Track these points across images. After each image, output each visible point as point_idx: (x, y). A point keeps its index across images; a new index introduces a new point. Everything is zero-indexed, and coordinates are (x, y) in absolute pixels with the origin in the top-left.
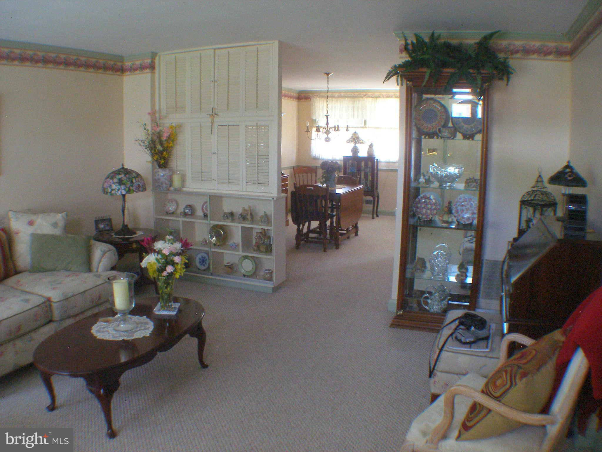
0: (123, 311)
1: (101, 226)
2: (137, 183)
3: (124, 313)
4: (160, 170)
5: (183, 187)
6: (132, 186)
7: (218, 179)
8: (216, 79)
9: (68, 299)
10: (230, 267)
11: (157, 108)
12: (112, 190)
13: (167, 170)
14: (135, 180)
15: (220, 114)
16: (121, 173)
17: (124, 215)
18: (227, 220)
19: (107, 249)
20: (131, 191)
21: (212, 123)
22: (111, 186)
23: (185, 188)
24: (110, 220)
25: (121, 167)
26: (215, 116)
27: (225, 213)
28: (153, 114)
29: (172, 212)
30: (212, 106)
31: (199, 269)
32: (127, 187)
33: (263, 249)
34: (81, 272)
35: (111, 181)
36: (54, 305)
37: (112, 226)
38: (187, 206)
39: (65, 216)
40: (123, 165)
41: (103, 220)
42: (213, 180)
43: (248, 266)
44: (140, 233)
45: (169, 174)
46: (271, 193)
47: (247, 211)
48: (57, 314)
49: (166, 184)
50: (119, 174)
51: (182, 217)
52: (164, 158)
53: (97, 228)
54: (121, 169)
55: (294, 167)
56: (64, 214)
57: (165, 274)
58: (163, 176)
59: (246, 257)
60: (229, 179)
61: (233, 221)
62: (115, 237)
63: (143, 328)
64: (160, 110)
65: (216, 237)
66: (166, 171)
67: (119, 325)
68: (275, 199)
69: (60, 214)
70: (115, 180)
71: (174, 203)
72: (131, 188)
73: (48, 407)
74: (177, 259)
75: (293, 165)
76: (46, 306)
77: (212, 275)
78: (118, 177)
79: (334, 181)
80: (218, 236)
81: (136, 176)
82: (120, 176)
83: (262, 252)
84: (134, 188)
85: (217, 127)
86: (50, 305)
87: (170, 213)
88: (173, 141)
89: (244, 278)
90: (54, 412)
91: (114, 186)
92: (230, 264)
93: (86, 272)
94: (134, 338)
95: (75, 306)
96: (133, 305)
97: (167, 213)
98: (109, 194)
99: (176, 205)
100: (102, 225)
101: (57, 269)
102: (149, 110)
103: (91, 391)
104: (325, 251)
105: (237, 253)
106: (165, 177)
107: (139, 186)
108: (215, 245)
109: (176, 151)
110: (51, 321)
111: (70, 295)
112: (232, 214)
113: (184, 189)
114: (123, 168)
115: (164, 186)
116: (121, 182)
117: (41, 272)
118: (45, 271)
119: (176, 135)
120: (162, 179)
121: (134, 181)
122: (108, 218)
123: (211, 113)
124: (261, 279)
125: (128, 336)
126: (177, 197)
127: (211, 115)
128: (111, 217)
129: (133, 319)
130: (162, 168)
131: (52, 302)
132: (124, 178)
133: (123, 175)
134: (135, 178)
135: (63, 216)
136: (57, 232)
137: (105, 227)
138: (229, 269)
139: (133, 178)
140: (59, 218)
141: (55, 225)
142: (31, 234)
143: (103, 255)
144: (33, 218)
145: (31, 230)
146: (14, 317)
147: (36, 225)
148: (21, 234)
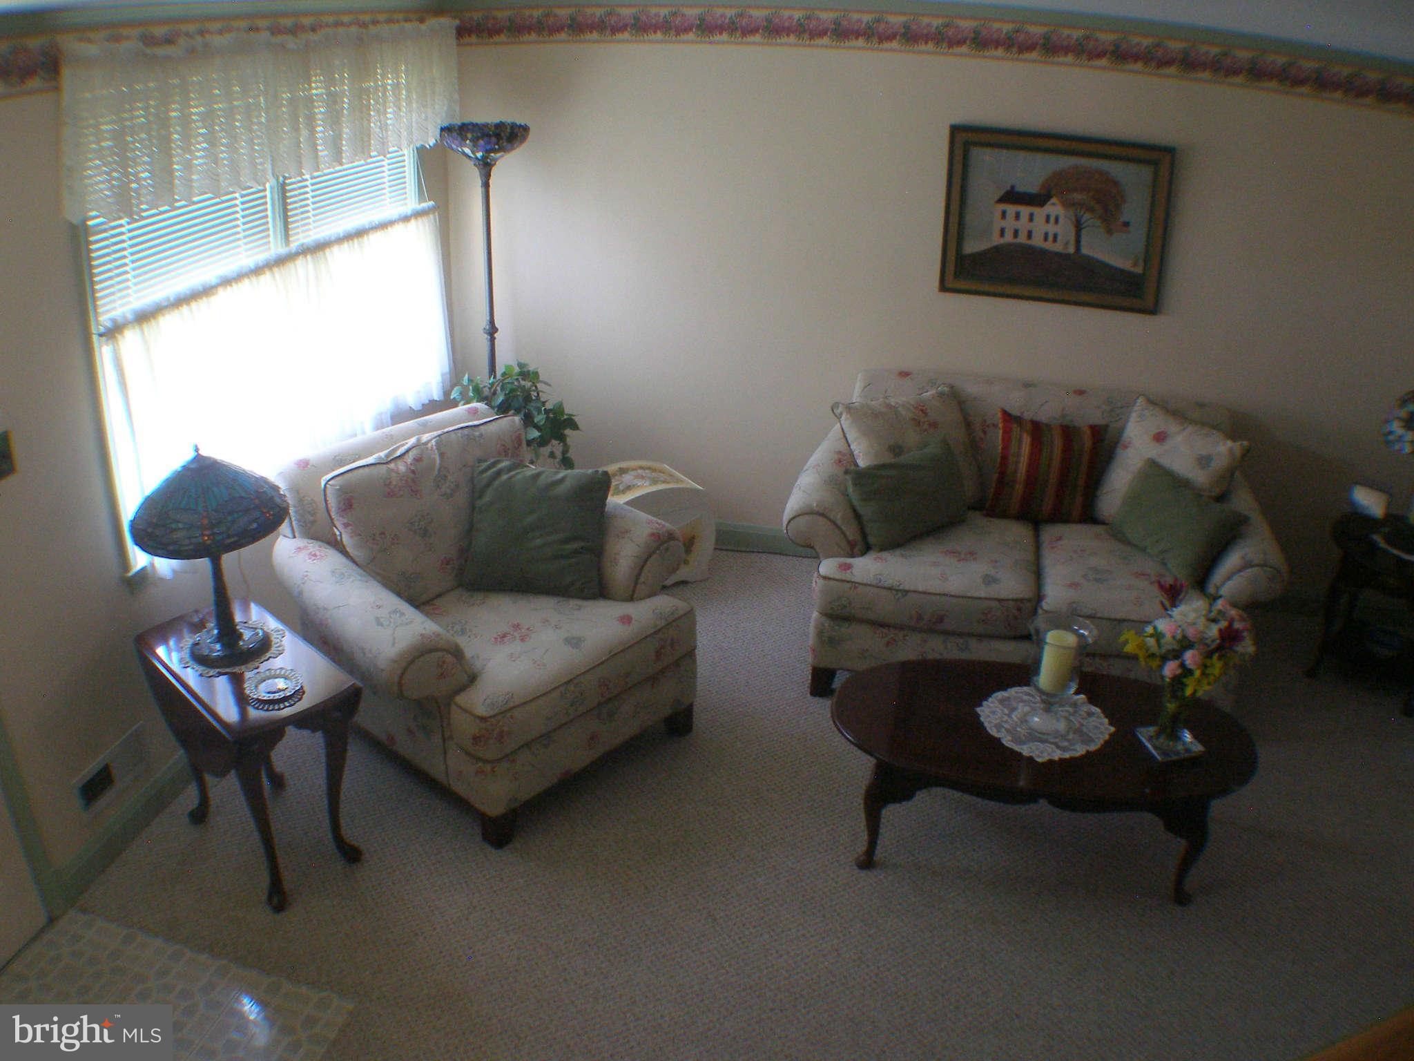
39: (1238, 453)
56: (1239, 447)
69: (1231, 444)
86: (1030, 613)
110: (1027, 638)
131: (1042, 607)
135: (1232, 450)
136: (1200, 477)
140: (1223, 449)
141: (1204, 461)
142: (1149, 459)
143: (1241, 570)
144: (1172, 427)
145: (1152, 451)
146: (934, 598)
147: (1168, 445)
148: (1130, 452)
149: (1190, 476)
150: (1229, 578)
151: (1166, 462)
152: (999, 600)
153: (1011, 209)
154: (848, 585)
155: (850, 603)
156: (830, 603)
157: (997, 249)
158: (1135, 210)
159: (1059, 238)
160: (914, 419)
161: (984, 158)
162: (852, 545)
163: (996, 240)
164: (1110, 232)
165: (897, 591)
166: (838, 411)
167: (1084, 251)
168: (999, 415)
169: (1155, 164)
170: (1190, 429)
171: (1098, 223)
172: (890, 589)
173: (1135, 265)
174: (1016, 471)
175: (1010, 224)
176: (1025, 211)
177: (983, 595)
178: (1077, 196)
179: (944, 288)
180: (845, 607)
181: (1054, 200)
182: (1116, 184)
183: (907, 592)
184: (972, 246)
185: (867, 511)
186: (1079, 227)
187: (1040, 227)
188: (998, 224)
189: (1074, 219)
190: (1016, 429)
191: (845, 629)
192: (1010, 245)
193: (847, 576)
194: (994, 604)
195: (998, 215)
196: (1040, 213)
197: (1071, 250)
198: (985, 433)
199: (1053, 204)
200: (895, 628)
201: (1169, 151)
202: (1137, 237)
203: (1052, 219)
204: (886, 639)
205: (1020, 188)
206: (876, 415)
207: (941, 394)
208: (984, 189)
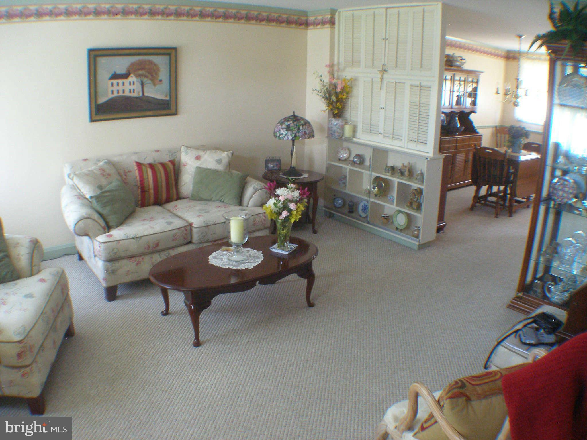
0: (236, 244)
1: (271, 166)
2: (304, 130)
3: (237, 246)
4: (333, 119)
5: (354, 137)
6: (299, 133)
7: (384, 133)
8: (387, 37)
9: (208, 226)
10: (386, 219)
11: (336, 62)
12: (281, 135)
13: (340, 120)
14: (303, 127)
15: (389, 71)
16: (290, 120)
17: (292, 157)
18: (388, 174)
19: (259, 188)
20: (297, 137)
21: (382, 79)
22: (280, 131)
23: (356, 138)
24: (279, 161)
25: (292, 114)
26: (385, 72)
27: (387, 166)
28: (331, 66)
29: (344, 159)
30: (383, 63)
31: (360, 216)
32: (293, 134)
33: (415, 206)
34: (231, 205)
35: (280, 126)
36: (194, 230)
37: (280, 167)
38: (357, 155)
39: (230, 155)
40: (294, 113)
41: (273, 160)
42: (380, 133)
43: (401, 220)
44: (306, 175)
45: (341, 124)
46: (428, 153)
47: (406, 167)
48: (196, 237)
49: (338, 133)
50: (288, 121)
51: (350, 165)
52: (338, 108)
53: (266, 166)
54: (291, 116)
55: (496, 127)
56: (229, 153)
57: (281, 217)
58: (336, 125)
59: (400, 212)
60: (393, 135)
61: (393, 175)
62: (282, 177)
63: (252, 261)
64: (339, 63)
65: (378, 188)
66: (338, 121)
67: (232, 256)
68: (429, 159)
69: (226, 153)
70: (284, 126)
71: (347, 151)
72: (297, 135)
73: (162, 312)
74: (292, 206)
75: (497, 124)
76: (186, 230)
77: (368, 223)
78: (287, 123)
79: (519, 146)
80: (380, 187)
81: (304, 123)
82: (289, 123)
83: (413, 209)
84: (300, 134)
85: (386, 84)
86: (191, 229)
87: (342, 160)
88: (348, 93)
89: (396, 232)
90: (166, 317)
91: (282, 132)
92: (386, 216)
93: (235, 205)
94: (238, 268)
95: (214, 233)
96: (246, 240)
97: (340, 160)
98: (277, 137)
99: (348, 153)
100: (271, 164)
101: (212, 200)
102: (328, 63)
103: (186, 305)
104: (496, 217)
105: (392, 206)
106: (337, 126)
107: (305, 133)
108: (376, 195)
109: (351, 103)
110: (190, 242)
111: (211, 223)
112: (393, 168)
113: (355, 140)
114: (294, 116)
115: (336, 134)
116: (288, 128)
117: (198, 200)
118: (202, 199)
119: (352, 87)
120: (335, 128)
121: (301, 128)
122: (278, 158)
123: (381, 70)
124: (410, 235)
125: (234, 266)
126: (351, 146)
127: (381, 72)
128: (281, 159)
129: (250, 252)
130: (336, 117)
131: (193, 227)
132: (292, 125)
133: (291, 122)
134: (303, 125)
135: (228, 155)
136: (220, 168)
137: (274, 167)
138: (385, 220)
139: (301, 125)
140: (225, 155)
141: (219, 161)
142: (197, 167)
143: (255, 192)
144: (201, 153)
145: (197, 164)
146: (153, 236)
147: (202, 159)
148: (187, 167)
149: (216, 168)
150: (251, 197)
151: (204, 166)
152: (178, 229)
153: (115, 82)
154: (115, 243)
155: (118, 250)
156: (109, 253)
157: (111, 100)
158: (163, 74)
159: (135, 91)
160: (102, 174)
161: (102, 61)
162: (104, 228)
163: (111, 96)
164: (155, 85)
165: (137, 238)
166: (71, 177)
167: (146, 94)
168: (135, 164)
169: (169, 54)
170: (208, 152)
171: (150, 81)
172: (133, 238)
173: (166, 96)
174: (149, 185)
175: (115, 88)
176: (120, 81)
177: (170, 229)
178: (140, 72)
179: (92, 120)
180: (116, 253)
181: (132, 75)
182: (155, 65)
183: (140, 237)
184: (102, 100)
185: (105, 211)
186: (142, 85)
187: (127, 87)
188: (111, 89)
189: (140, 82)
190: (144, 168)
191: (117, 264)
192: (116, 97)
193: (112, 239)
194: (177, 231)
195: (110, 85)
196: (126, 81)
197: (141, 95)
198: (126, 175)
199: (132, 77)
200: (138, 256)
201: (175, 49)
202: (165, 86)
203: (132, 83)
204: (136, 263)
205: (118, 72)
206: (87, 175)
207: (106, 163)
208: (103, 75)
